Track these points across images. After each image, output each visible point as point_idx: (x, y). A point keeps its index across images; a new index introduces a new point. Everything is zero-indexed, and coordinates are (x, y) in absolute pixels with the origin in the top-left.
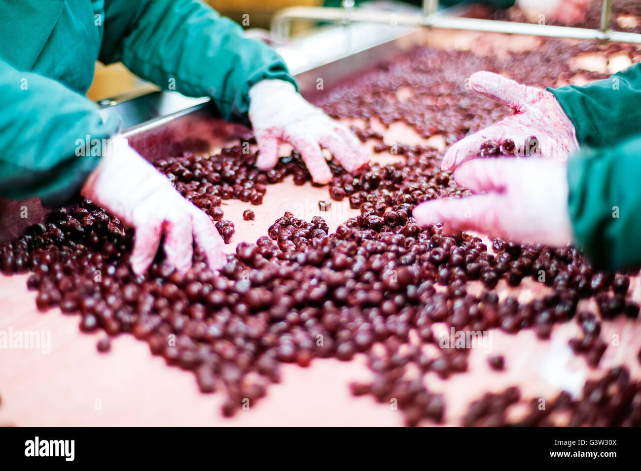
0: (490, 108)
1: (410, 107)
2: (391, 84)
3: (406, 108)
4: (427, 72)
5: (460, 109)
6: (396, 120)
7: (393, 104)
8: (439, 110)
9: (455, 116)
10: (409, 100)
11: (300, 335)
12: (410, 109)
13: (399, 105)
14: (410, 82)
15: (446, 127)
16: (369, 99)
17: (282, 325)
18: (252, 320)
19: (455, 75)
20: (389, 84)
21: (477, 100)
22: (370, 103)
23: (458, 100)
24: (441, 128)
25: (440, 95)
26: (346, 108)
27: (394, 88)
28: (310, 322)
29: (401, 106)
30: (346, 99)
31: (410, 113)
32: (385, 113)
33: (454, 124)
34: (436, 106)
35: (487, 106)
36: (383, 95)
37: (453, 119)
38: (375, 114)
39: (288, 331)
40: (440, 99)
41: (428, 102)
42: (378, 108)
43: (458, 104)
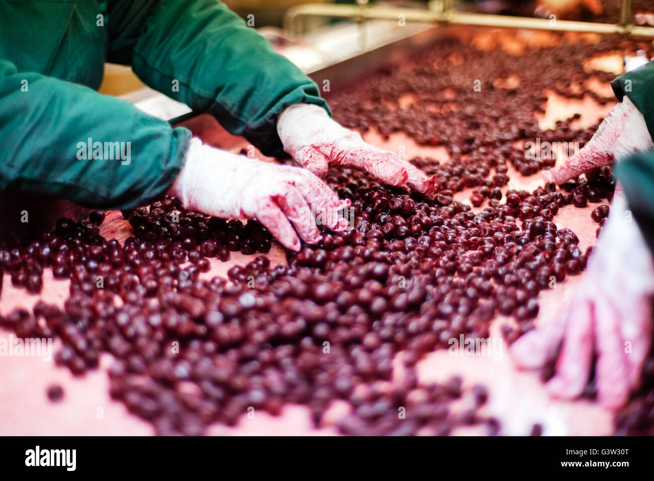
0: (497, 115)
1: (413, 114)
2: (392, 89)
3: (408, 116)
4: (432, 75)
5: (465, 118)
6: (396, 130)
7: (394, 112)
8: (443, 118)
9: (460, 125)
10: (412, 107)
11: (273, 378)
12: (412, 116)
13: (400, 113)
14: (414, 87)
15: (449, 137)
16: (368, 106)
17: (254, 365)
18: (221, 360)
19: (462, 78)
20: (391, 89)
21: (484, 106)
22: (370, 111)
23: (464, 107)
24: (444, 138)
25: (446, 102)
26: (343, 116)
27: (396, 93)
28: (286, 361)
29: (403, 114)
30: (344, 106)
31: (411, 121)
32: (385, 122)
33: (458, 133)
34: (441, 114)
35: (494, 113)
36: (383, 102)
37: (457, 128)
38: (373, 122)
39: (259, 372)
40: (445, 106)
41: (432, 109)
42: (377, 116)
43: (464, 111)
